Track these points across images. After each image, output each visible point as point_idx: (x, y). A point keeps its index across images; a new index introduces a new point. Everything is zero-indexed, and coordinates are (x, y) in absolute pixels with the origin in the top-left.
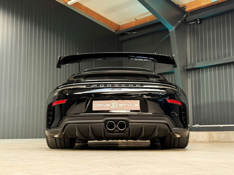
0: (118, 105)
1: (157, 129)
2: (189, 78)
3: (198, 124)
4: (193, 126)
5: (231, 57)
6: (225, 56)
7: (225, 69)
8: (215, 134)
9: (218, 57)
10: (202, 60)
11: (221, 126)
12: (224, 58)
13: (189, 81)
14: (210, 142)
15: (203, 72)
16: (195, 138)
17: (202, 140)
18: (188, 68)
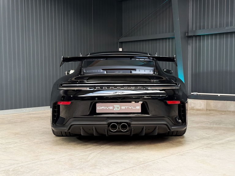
0: (121, 108)
1: (157, 129)
2: (190, 45)
3: (197, 92)
4: (192, 93)
5: (233, 27)
6: (227, 25)
7: (227, 38)
8: (212, 103)
9: (220, 26)
10: (204, 28)
11: (219, 95)
12: (226, 27)
13: (190, 48)
14: (207, 110)
15: (204, 39)
16: (193, 105)
17: (199, 108)
18: (190, 34)
